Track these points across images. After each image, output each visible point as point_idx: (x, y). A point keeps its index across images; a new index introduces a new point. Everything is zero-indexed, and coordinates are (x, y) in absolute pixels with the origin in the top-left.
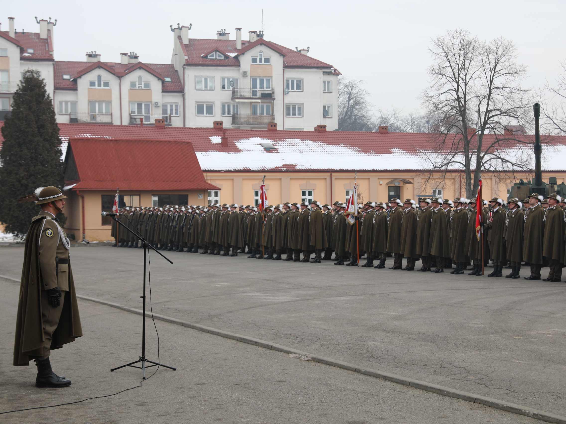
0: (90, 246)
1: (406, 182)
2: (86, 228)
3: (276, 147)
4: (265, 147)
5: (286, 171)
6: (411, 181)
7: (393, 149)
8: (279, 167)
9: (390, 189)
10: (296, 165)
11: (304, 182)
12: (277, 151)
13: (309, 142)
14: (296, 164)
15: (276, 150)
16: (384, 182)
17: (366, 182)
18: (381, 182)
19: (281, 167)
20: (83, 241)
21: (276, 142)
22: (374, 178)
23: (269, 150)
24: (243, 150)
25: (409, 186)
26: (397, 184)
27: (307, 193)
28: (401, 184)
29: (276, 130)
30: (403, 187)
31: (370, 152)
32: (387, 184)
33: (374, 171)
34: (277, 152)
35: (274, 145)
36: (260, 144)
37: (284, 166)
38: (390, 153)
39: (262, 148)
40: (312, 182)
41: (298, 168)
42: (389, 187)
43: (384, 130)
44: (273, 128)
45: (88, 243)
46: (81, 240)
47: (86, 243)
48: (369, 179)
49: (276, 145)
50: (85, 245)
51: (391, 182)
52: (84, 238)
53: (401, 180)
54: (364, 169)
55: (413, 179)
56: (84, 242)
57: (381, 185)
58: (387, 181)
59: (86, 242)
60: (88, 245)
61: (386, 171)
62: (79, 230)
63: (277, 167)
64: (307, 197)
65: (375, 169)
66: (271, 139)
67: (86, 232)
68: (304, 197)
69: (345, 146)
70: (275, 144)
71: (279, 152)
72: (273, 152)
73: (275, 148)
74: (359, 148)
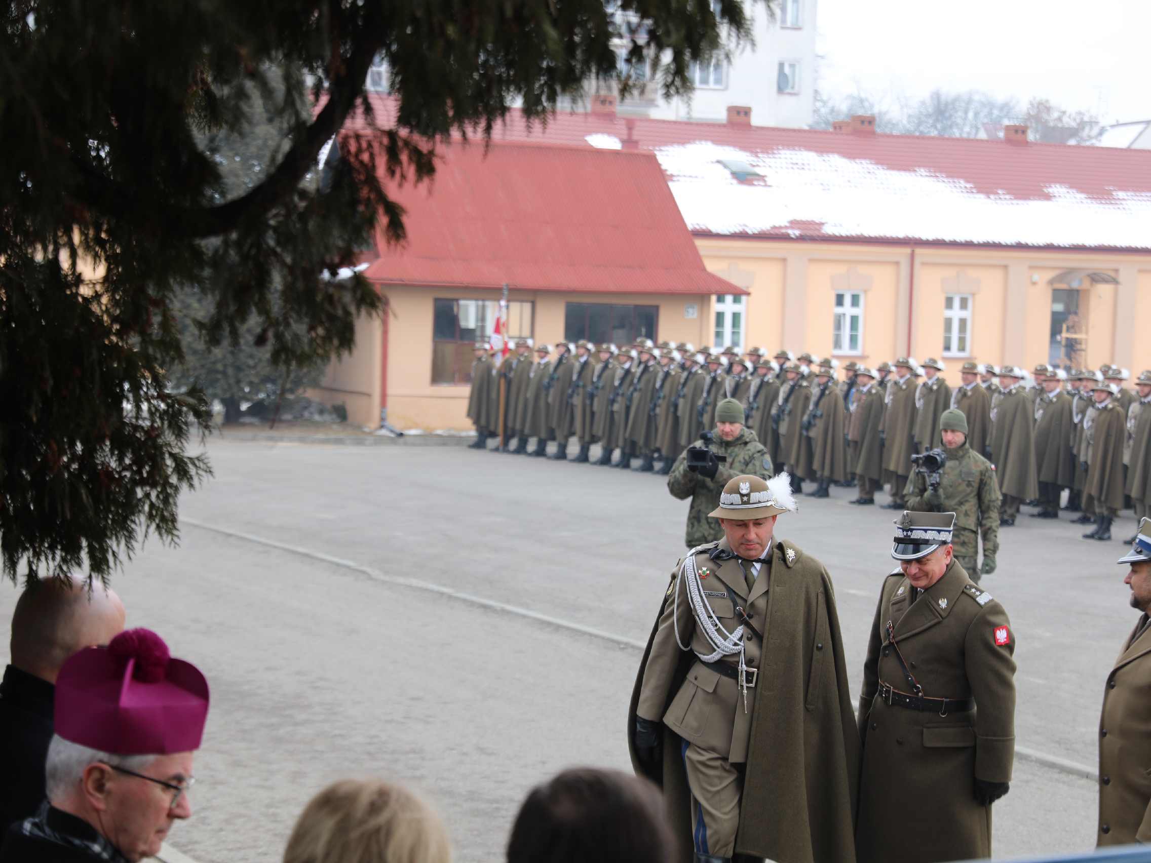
0: (406, 444)
1: (1096, 278)
2: (390, 391)
3: (757, 170)
4: (734, 169)
5: (801, 239)
6: (1112, 274)
7: (1051, 187)
8: (781, 227)
9: (1057, 295)
10: (823, 224)
11: (841, 269)
12: (765, 181)
13: (836, 160)
14: (823, 221)
15: (762, 178)
16: (1042, 277)
17: (998, 274)
18: (1036, 277)
19: (786, 227)
20: (382, 427)
21: (757, 156)
22: (1018, 263)
23: (744, 177)
24: (678, 176)
25: (1104, 290)
26: (1075, 285)
27: (847, 300)
28: (1086, 284)
29: (749, 125)
30: (1087, 291)
31: (998, 193)
32: (1051, 282)
33: (1020, 247)
34: (766, 185)
35: (754, 166)
36: (719, 162)
37: (794, 223)
38: (1048, 197)
39: (727, 173)
40: (863, 270)
41: (828, 230)
42: (1055, 291)
43: (1019, 136)
44: (742, 118)
45: (401, 435)
46: (373, 424)
47: (392, 435)
48: (1005, 267)
49: (758, 166)
50: (392, 441)
51: (1060, 278)
52: (383, 419)
53: (1089, 276)
54: (997, 241)
55: (1117, 271)
56: (383, 432)
57: (1034, 283)
58: (1050, 275)
59: (392, 431)
60: (401, 440)
61: (1050, 248)
62: (369, 395)
63: (774, 227)
64: (848, 309)
65: (1023, 242)
66: (744, 148)
67: (390, 401)
68: (839, 310)
69: (932, 176)
70: (754, 164)
71: (769, 186)
72: (755, 185)
73: (758, 175)
74: (968, 182)
